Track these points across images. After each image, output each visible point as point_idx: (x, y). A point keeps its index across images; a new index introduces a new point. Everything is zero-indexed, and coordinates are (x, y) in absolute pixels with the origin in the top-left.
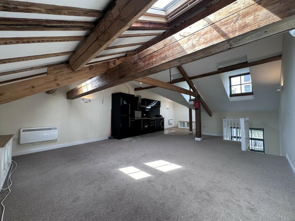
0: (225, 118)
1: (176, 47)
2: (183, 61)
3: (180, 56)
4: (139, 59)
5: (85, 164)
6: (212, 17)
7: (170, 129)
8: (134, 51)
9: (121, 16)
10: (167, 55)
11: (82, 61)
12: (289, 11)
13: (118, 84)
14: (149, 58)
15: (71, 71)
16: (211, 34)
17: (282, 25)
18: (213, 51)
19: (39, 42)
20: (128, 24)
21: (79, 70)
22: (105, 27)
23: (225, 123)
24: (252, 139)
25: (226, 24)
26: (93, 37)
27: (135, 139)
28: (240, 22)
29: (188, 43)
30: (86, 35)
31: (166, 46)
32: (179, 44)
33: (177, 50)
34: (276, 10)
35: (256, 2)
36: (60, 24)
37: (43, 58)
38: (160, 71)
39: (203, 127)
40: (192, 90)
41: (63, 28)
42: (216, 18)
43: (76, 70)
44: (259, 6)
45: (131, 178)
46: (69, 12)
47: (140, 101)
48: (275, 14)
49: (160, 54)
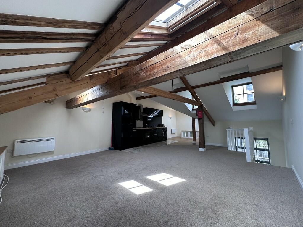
0: (229, 128)
1: (177, 59)
2: (185, 72)
3: (182, 68)
4: (141, 69)
5: (83, 178)
6: (212, 31)
7: (173, 139)
8: (136, 61)
9: (122, 30)
10: (169, 66)
11: (82, 71)
12: (287, 28)
13: (119, 94)
14: (150, 69)
15: (71, 81)
16: (212, 47)
17: (281, 40)
18: (214, 63)
19: (38, 53)
20: (129, 37)
21: (79, 80)
22: (106, 39)
23: (229, 134)
24: (256, 149)
25: (226, 37)
26: (94, 48)
27: (137, 150)
28: (240, 36)
29: (190, 55)
30: (87, 47)
31: (168, 57)
32: (180, 56)
33: (178, 62)
34: (275, 26)
35: (255, 18)
36: (61, 36)
37: (41, 68)
38: (162, 82)
39: (207, 137)
40: (194, 100)
41: (63, 40)
42: (216, 32)
43: (76, 80)
44: (258, 22)
45: (131, 193)
46: (69, 26)
47: (142, 110)
48: (273, 29)
49: (161, 65)
